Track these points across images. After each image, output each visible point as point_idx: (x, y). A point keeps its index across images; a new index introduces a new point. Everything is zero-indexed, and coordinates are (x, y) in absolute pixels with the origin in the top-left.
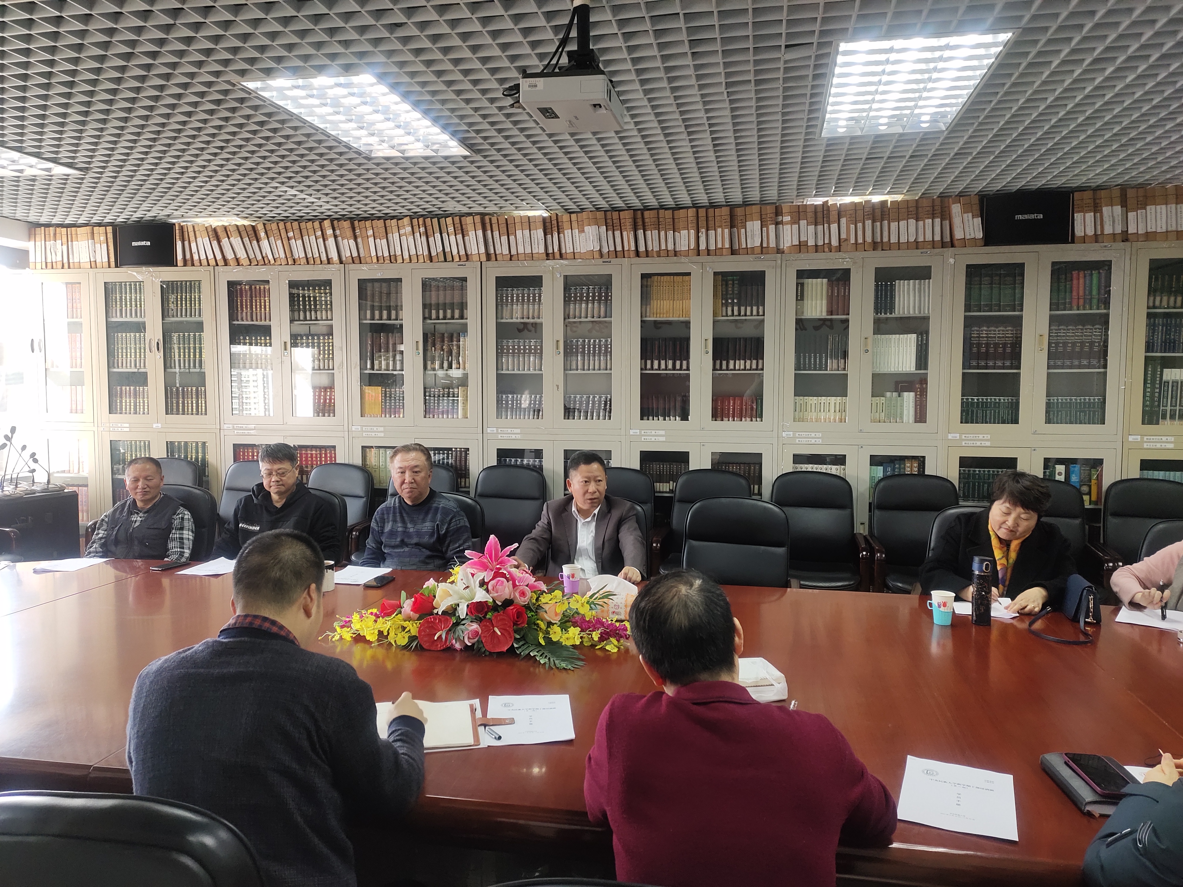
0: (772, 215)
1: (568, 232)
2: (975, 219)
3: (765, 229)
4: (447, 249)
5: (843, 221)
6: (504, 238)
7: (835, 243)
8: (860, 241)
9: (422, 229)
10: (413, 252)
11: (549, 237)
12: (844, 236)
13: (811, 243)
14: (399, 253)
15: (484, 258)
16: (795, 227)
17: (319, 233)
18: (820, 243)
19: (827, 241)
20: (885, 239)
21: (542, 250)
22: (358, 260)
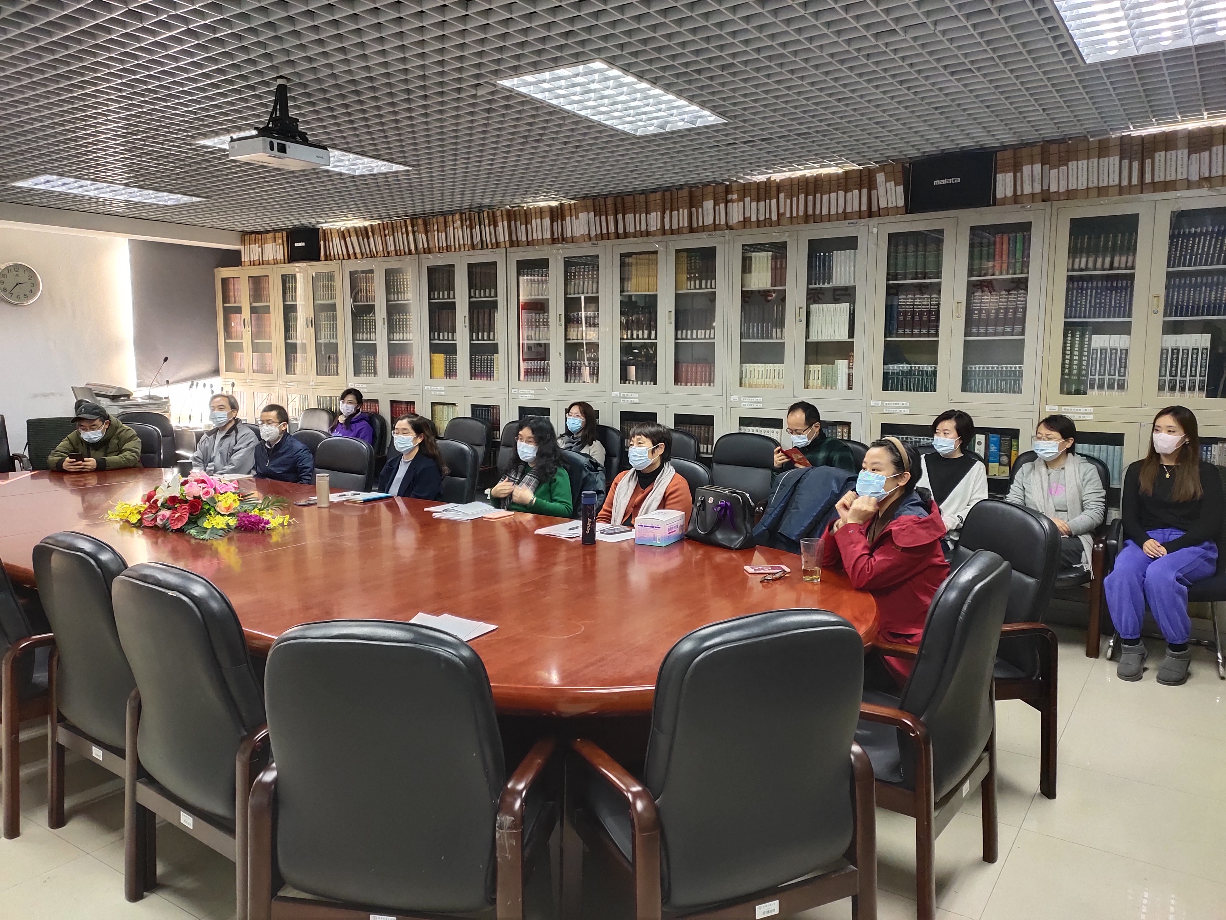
0: (722, 194)
1: (568, 219)
2: (898, 188)
3: (717, 208)
4: (484, 239)
5: (782, 195)
6: (523, 227)
7: (774, 217)
8: (795, 214)
9: (468, 223)
10: (461, 242)
11: (555, 224)
12: (781, 211)
13: (754, 218)
14: (452, 243)
15: (508, 245)
16: (741, 204)
17: (404, 230)
18: (762, 218)
19: (767, 216)
20: (818, 212)
21: (549, 236)
22: (428, 250)
